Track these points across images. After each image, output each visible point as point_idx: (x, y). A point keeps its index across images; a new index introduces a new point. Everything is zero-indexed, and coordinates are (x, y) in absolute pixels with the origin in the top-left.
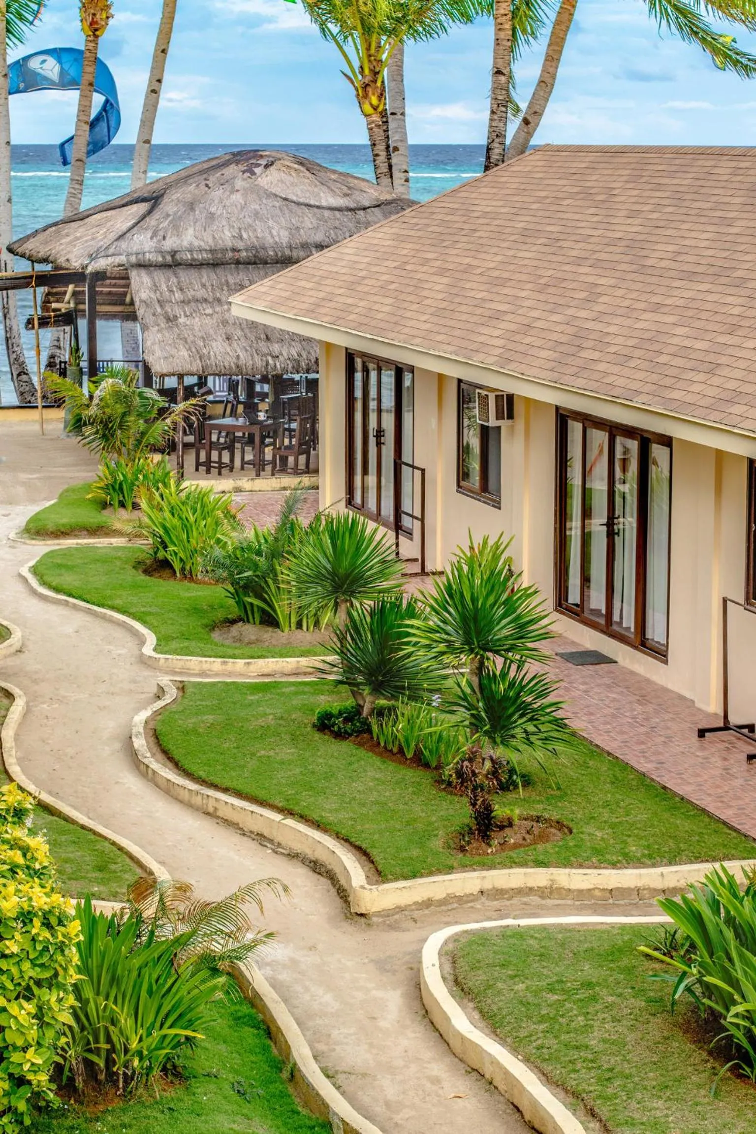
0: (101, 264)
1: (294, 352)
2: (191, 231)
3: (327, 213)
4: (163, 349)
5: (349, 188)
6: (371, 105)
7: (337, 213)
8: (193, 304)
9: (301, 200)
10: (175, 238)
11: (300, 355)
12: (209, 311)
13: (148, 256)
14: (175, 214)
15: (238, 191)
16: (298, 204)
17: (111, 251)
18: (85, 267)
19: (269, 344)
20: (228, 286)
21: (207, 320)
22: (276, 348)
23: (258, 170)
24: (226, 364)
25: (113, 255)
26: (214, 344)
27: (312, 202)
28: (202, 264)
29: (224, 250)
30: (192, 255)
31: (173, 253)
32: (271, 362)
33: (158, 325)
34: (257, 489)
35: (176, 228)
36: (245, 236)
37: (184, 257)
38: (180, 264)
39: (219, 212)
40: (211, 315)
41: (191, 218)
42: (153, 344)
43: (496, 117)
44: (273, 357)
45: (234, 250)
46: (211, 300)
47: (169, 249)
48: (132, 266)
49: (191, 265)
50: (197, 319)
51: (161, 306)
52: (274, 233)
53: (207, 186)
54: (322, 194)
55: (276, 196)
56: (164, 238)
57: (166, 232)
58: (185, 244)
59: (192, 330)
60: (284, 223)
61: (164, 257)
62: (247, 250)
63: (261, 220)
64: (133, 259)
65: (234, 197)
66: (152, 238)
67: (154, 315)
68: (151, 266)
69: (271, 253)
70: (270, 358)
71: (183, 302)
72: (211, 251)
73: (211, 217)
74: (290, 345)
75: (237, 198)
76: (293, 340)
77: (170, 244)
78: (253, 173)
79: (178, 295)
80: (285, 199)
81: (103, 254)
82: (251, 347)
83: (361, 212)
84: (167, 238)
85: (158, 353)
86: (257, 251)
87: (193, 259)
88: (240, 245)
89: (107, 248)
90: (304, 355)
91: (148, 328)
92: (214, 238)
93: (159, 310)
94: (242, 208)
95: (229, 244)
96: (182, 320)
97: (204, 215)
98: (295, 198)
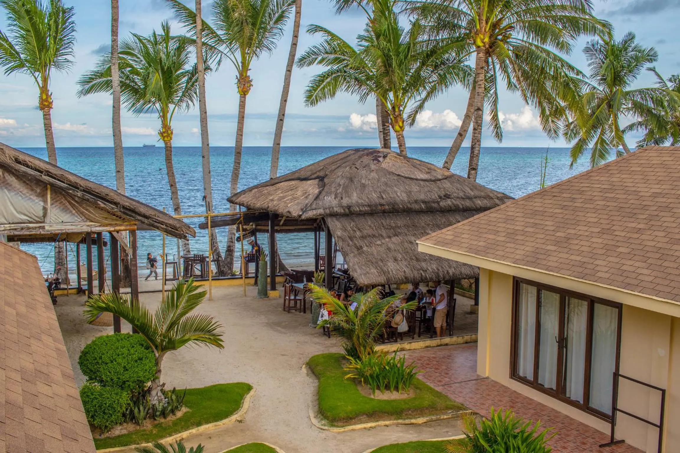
0: (310, 214)
1: (434, 267)
2: (355, 194)
3: (422, 183)
4: (361, 268)
5: (428, 169)
6: (399, 126)
7: (426, 182)
8: (368, 238)
9: (407, 176)
10: (347, 198)
11: (438, 270)
12: (379, 242)
13: (336, 209)
14: (344, 184)
15: (373, 171)
16: (406, 178)
17: (314, 206)
18: (300, 216)
19: (419, 263)
20: (383, 227)
21: (380, 248)
22: (424, 265)
23: (381, 159)
24: (400, 277)
25: (315, 209)
26: (389, 264)
27: (412, 177)
28: (365, 214)
29: (376, 205)
30: (359, 208)
31: (349, 207)
32: (423, 274)
33: (353, 252)
34: (413, 348)
35: (346, 192)
36: (384, 196)
37: (356, 210)
38: (353, 214)
39: (367, 183)
40: (381, 245)
41: (353, 186)
42: (354, 265)
43: (477, 132)
44: (423, 271)
45: (382, 205)
46: (377, 235)
47: (346, 205)
48: (327, 215)
49: (359, 214)
50: (374, 248)
51: (351, 240)
52: (399, 194)
53: (356, 168)
54: (416, 173)
55: (393, 173)
56: (342, 198)
57: (342, 194)
58: (354, 202)
59: (373, 255)
60: (402, 189)
61: (344, 210)
62: (388, 205)
63: (390, 187)
64: (328, 211)
65: (372, 174)
66: (335, 198)
67: (349, 246)
68: (337, 215)
69: (401, 206)
70: (422, 272)
71: (362, 237)
72: (369, 206)
73: (364, 186)
74: (431, 263)
75: (374, 175)
76: (432, 260)
77: (345, 201)
78: (379, 161)
79: (358, 233)
80: (399, 175)
81: (309, 208)
82: (409, 265)
83: (439, 182)
84: (344, 199)
85: (359, 271)
86: (394, 206)
87: (360, 211)
88: (383, 202)
89: (311, 205)
90: (440, 268)
91: (347, 255)
92: (368, 198)
93: (351, 243)
94: (378, 181)
95: (377, 201)
96: (365, 248)
97: (359, 185)
98: (403, 175)
